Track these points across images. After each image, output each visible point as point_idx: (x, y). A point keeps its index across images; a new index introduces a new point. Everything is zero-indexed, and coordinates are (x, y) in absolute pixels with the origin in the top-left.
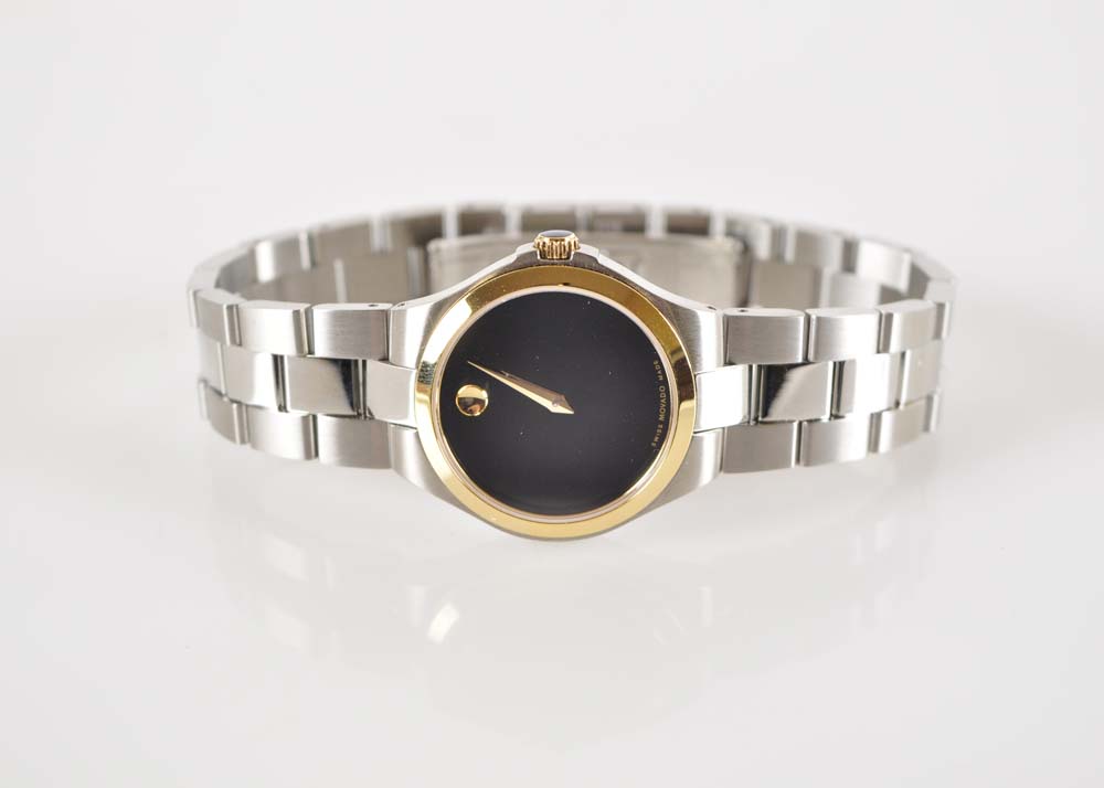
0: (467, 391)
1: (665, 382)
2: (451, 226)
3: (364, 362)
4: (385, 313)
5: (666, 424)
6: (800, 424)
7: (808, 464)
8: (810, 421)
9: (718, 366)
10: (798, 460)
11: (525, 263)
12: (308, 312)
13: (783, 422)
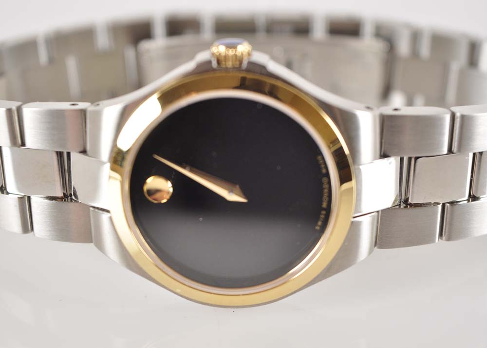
0: (153, 182)
1: (327, 175)
2: (159, 29)
3: (69, 154)
4: (83, 112)
5: (328, 210)
6: (444, 205)
7: (449, 239)
8: (452, 203)
9: (375, 159)
10: (441, 235)
11: (204, 69)
12: (19, 110)
13: (429, 204)
